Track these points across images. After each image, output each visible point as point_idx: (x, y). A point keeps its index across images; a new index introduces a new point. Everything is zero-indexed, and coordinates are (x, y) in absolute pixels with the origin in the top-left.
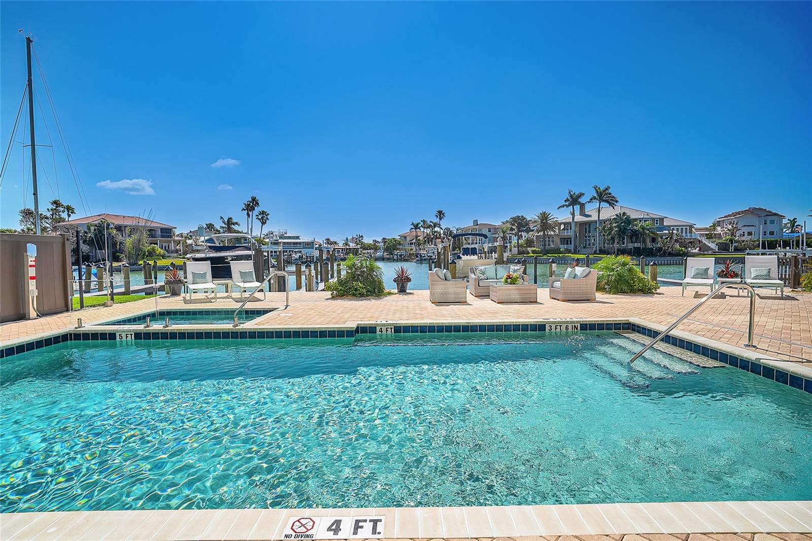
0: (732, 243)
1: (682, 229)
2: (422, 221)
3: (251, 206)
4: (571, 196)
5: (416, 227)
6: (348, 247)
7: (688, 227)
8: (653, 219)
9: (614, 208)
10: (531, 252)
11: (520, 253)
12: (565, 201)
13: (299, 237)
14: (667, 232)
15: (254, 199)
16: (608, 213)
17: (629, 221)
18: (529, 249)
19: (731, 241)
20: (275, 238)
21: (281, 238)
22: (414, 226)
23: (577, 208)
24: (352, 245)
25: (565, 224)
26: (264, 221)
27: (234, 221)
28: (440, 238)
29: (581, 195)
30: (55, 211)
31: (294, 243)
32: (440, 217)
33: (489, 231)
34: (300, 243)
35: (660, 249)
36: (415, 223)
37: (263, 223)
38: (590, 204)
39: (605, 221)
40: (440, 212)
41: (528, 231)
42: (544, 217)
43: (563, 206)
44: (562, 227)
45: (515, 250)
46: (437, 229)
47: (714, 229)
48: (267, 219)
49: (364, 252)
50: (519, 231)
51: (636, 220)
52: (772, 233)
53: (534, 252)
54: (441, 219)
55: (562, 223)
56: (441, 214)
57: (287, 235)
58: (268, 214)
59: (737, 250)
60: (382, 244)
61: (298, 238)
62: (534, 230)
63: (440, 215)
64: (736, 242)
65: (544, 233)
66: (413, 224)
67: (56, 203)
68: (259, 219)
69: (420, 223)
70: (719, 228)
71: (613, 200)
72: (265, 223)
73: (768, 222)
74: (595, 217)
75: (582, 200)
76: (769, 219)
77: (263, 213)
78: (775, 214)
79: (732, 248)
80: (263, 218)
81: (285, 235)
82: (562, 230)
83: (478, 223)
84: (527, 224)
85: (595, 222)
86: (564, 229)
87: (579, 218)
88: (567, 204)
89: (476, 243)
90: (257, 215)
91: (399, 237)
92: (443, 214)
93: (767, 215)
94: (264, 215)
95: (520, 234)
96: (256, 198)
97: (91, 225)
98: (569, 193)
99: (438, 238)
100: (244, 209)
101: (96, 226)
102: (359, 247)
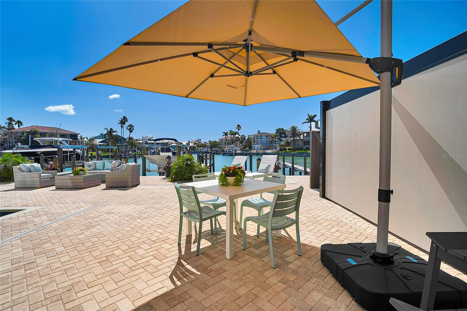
2: (230, 131)
3: (123, 121)
4: (309, 117)
5: (226, 134)
10: (287, 149)
11: (281, 150)
12: (306, 119)
15: (124, 118)
18: (287, 148)
20: (145, 140)
21: (149, 140)
24: (191, 144)
25: (307, 133)
26: (131, 130)
27: (114, 130)
29: (315, 116)
30: (10, 124)
32: (239, 128)
33: (266, 137)
37: (131, 132)
40: (238, 126)
41: (285, 137)
42: (294, 129)
43: (305, 122)
44: (305, 135)
46: (237, 136)
48: (133, 129)
49: (199, 148)
50: (280, 137)
53: (289, 149)
54: (239, 130)
55: (305, 133)
58: (134, 126)
60: (209, 144)
62: (288, 136)
63: (238, 127)
65: (294, 138)
66: (224, 133)
67: (10, 119)
68: (128, 129)
69: (228, 132)
72: (132, 131)
75: (315, 119)
77: (130, 126)
80: (131, 129)
81: (152, 139)
83: (260, 132)
84: (285, 133)
87: (314, 129)
88: (307, 121)
89: (259, 144)
90: (127, 127)
91: (219, 140)
92: (240, 127)
94: (131, 127)
95: (281, 139)
96: (126, 117)
97: (25, 132)
98: (308, 115)
99: (238, 141)
100: (119, 123)
101: (27, 132)
102: (195, 145)
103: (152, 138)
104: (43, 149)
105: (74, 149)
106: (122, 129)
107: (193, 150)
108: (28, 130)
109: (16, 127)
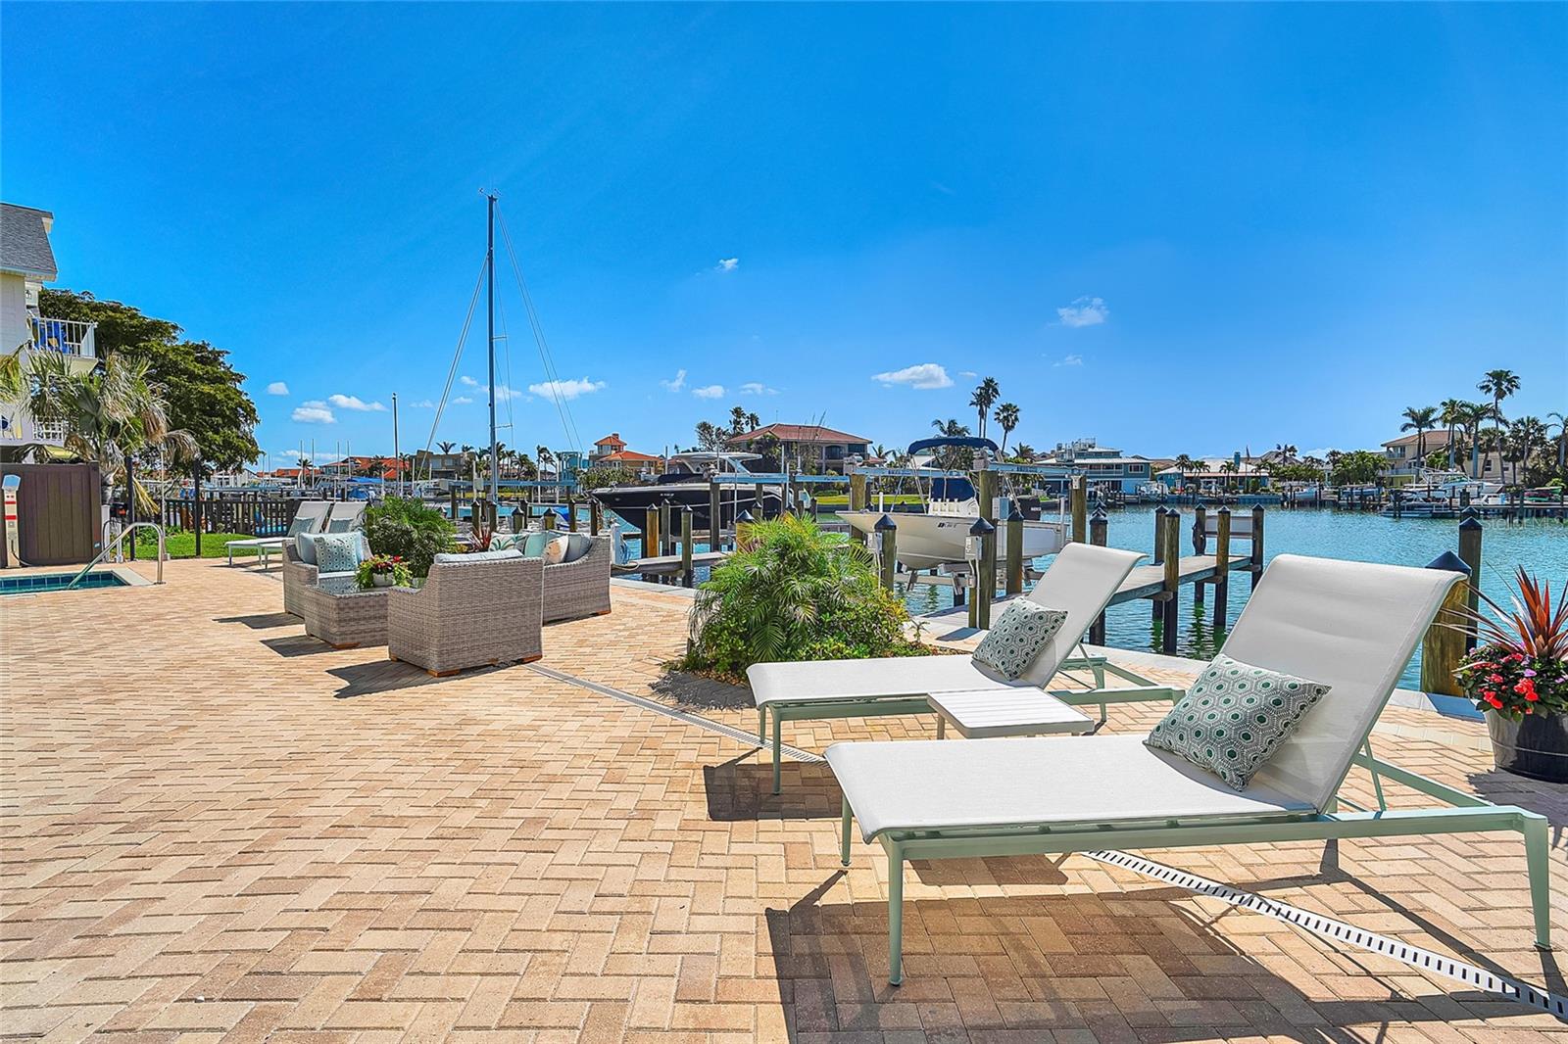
2: (1440, 404)
3: (986, 395)
5: (1422, 420)
6: (1232, 474)
13: (1118, 452)
15: (989, 383)
20: (1066, 457)
21: (1080, 455)
22: (1414, 419)
24: (1244, 469)
26: (1010, 424)
27: (961, 425)
28: (1501, 449)
30: (737, 423)
31: (1109, 467)
32: (1499, 389)
34: (1118, 466)
36: (1419, 409)
37: (1008, 428)
40: (1500, 376)
46: (1486, 424)
48: (1017, 418)
49: (1279, 485)
54: (1500, 395)
56: (1502, 382)
57: (1096, 450)
58: (1018, 410)
60: (1331, 466)
61: (1116, 454)
63: (1498, 385)
66: (1411, 414)
67: (738, 412)
68: (1000, 421)
69: (1433, 411)
72: (1013, 427)
77: (1006, 408)
80: (1009, 417)
81: (1090, 450)
90: (996, 413)
91: (1385, 449)
92: (1510, 381)
94: (1010, 412)
96: (992, 381)
97: (752, 443)
99: (1493, 449)
100: (973, 403)
101: (758, 442)
102: (1264, 473)
103: (1090, 446)
104: (679, 485)
105: (759, 486)
106: (983, 421)
107: (1254, 491)
108: (758, 438)
109: (747, 429)
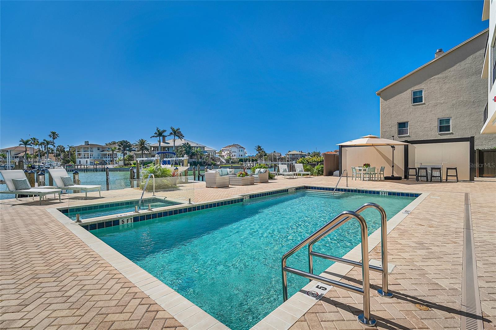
0: (230, 160)
1: (212, 152)
2: (31, 139)
4: (158, 131)
5: (26, 143)
7: (214, 152)
8: (200, 147)
9: (181, 140)
10: (132, 164)
11: (125, 165)
12: (155, 134)
14: (207, 154)
16: (179, 142)
17: (190, 147)
18: (132, 162)
19: (230, 158)
22: (23, 143)
23: (161, 138)
25: (154, 147)
28: (53, 153)
29: (164, 131)
33: (98, 149)
35: (204, 162)
36: (25, 140)
38: (170, 136)
39: (177, 147)
40: (54, 133)
41: (130, 150)
42: (142, 143)
43: (154, 136)
45: (121, 163)
47: (221, 153)
50: (124, 150)
51: (193, 147)
52: (242, 156)
53: (135, 164)
54: (54, 139)
55: (152, 147)
56: (54, 135)
59: (232, 163)
62: (135, 150)
63: (54, 136)
64: (232, 159)
65: (142, 152)
66: (22, 141)
69: (30, 141)
70: (223, 152)
71: (182, 136)
73: (240, 151)
74: (172, 144)
75: (164, 134)
76: (241, 149)
78: (242, 148)
79: (230, 162)
82: (153, 151)
83: (89, 144)
84: (130, 146)
85: (172, 147)
86: (153, 150)
87: (162, 144)
88: (156, 135)
89: (88, 158)
92: (57, 135)
93: (240, 148)
95: (125, 152)
98: (157, 129)
